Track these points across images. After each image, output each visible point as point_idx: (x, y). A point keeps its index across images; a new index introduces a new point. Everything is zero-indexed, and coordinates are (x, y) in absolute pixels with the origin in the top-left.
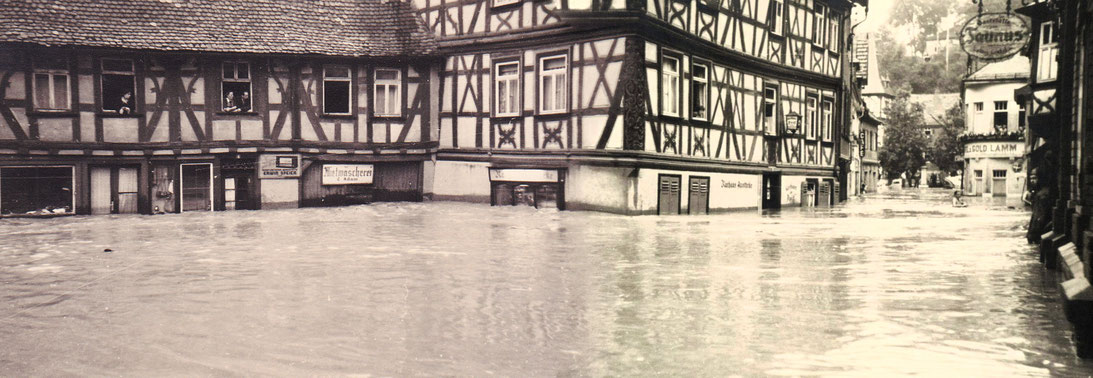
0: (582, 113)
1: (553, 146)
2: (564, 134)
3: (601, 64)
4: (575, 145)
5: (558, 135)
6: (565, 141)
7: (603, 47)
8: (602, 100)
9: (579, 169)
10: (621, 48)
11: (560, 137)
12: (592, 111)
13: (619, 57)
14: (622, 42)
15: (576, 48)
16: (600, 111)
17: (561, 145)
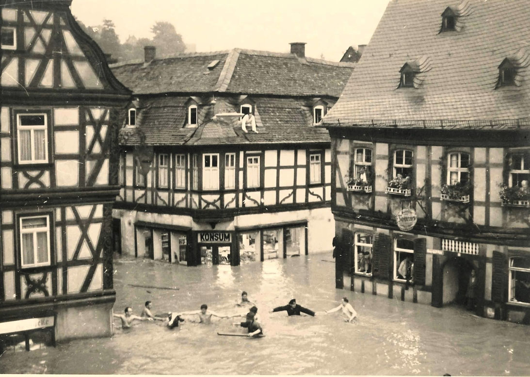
0: (66, 265)
1: (37, 295)
2: (49, 284)
3: (83, 225)
4: (60, 291)
5: (43, 285)
6: (50, 290)
7: (84, 211)
8: (85, 253)
9: (67, 311)
10: (99, 212)
11: (45, 287)
12: (76, 262)
13: (98, 219)
14: (100, 208)
15: (58, 211)
16: (84, 262)
17: (46, 293)
